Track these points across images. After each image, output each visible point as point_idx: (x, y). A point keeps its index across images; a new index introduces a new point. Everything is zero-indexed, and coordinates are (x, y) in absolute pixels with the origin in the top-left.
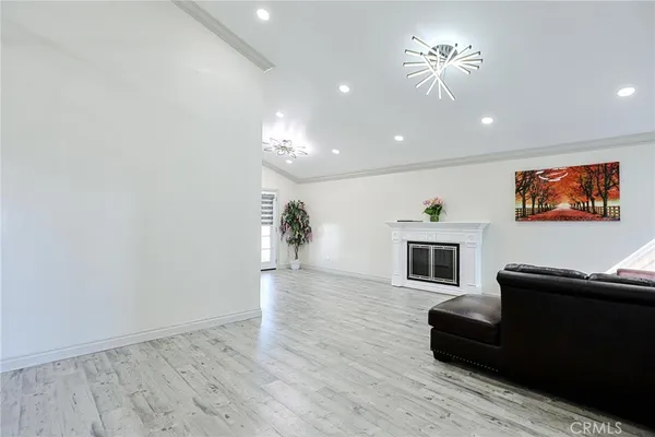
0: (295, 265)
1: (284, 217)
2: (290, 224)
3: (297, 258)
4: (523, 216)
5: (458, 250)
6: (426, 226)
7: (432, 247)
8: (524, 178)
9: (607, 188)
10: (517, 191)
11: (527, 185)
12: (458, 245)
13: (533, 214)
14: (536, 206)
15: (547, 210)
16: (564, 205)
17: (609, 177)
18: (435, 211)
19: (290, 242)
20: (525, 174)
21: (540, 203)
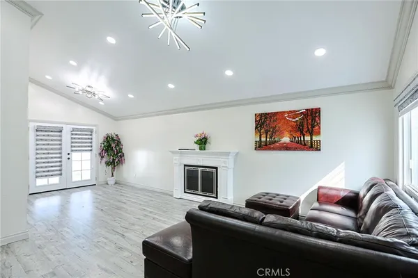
0: (111, 181)
1: (103, 146)
2: (107, 151)
3: (113, 176)
4: (260, 146)
5: (217, 171)
6: (197, 153)
7: (200, 169)
8: (261, 119)
9: (313, 127)
10: (256, 128)
11: (263, 124)
12: (216, 168)
13: (266, 145)
14: (268, 140)
15: (275, 142)
16: (286, 139)
17: (314, 119)
18: (203, 142)
19: (108, 164)
20: (261, 115)
21: (271, 137)
